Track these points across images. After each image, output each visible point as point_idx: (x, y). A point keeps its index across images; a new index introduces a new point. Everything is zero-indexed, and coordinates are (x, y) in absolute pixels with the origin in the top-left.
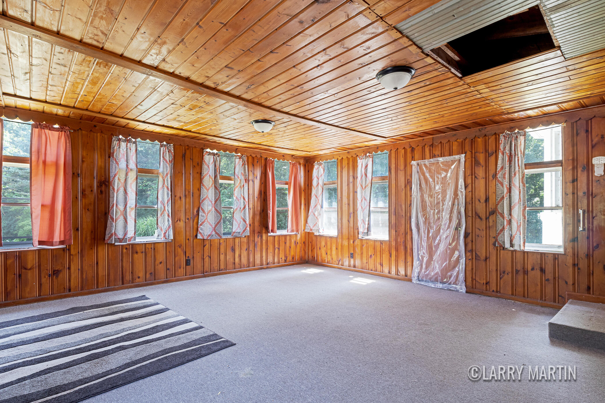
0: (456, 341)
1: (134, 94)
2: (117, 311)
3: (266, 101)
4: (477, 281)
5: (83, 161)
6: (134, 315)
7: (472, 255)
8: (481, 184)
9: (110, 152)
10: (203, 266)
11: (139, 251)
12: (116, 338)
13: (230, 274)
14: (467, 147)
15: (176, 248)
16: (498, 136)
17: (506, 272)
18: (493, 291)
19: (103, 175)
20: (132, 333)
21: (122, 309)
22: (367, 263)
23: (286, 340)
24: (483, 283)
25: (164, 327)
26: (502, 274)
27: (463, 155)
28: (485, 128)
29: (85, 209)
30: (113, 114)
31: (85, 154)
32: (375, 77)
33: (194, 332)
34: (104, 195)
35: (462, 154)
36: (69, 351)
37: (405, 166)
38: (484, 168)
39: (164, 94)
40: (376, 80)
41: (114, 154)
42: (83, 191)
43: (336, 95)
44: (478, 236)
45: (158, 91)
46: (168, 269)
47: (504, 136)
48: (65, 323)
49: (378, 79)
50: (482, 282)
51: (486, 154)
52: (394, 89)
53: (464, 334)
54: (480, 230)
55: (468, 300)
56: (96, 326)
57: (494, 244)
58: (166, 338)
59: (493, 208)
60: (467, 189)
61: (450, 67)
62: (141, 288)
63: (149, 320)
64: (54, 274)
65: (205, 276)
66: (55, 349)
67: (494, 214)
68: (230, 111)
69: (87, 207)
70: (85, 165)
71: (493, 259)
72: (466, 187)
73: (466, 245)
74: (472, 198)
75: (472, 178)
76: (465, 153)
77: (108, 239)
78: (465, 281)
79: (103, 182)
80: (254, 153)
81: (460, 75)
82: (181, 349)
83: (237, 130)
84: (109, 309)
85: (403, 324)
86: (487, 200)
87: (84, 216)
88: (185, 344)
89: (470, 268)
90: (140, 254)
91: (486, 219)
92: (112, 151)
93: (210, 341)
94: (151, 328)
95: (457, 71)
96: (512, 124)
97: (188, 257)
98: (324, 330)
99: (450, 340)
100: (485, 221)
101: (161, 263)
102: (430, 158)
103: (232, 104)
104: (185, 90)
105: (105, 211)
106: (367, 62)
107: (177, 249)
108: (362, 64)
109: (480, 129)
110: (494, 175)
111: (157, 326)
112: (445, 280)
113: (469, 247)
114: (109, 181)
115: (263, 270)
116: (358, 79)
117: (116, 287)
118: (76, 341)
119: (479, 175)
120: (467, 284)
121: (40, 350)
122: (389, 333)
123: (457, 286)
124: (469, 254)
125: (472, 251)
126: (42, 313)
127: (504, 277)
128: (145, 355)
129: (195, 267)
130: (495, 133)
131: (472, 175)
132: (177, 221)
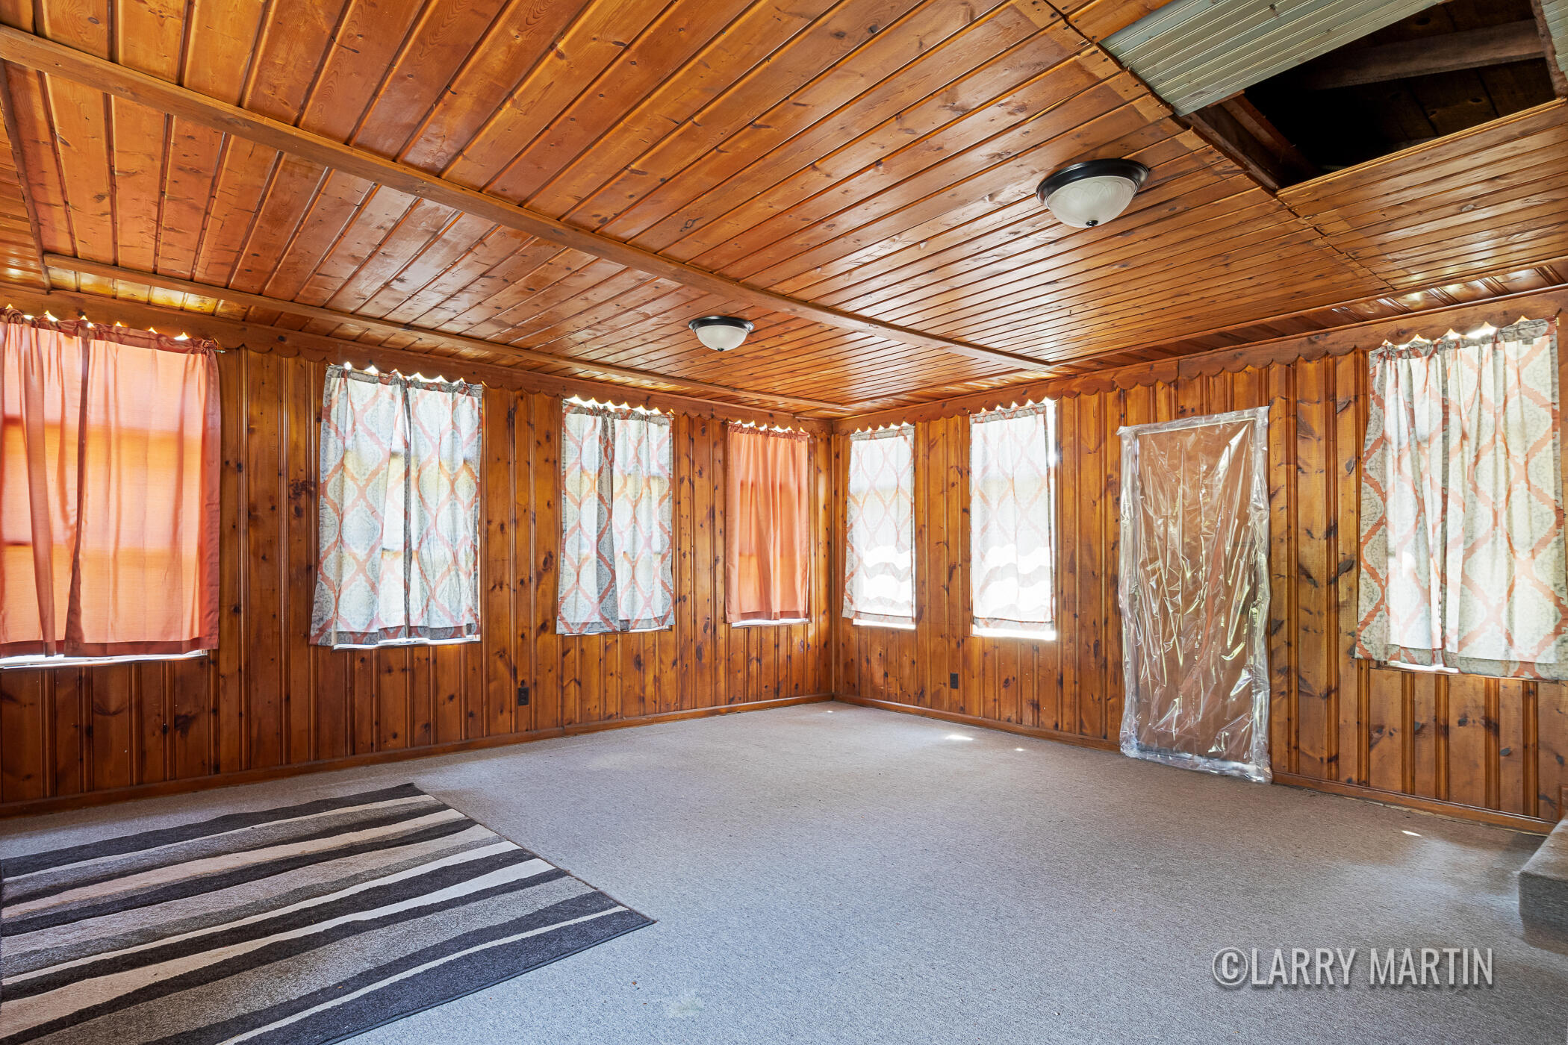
0: (1257, 920)
1: (382, 250)
2: (340, 827)
3: (731, 264)
4: (1304, 753)
5: (250, 431)
6: (384, 837)
7: (1289, 682)
8: (1313, 486)
9: (321, 408)
10: (562, 707)
11: (396, 667)
12: (336, 901)
13: (631, 729)
14: (1276, 387)
15: (492, 658)
16: (1361, 356)
17: (1386, 730)
18: (1350, 781)
19: (303, 467)
20: (379, 888)
21: (352, 820)
22: (995, 700)
23: (789, 912)
24: (1322, 759)
25: (462, 872)
26: (1376, 735)
27: (1263, 410)
28: (1327, 333)
29: (256, 555)
30: (329, 306)
31: (255, 412)
32: (1034, 191)
33: (543, 886)
34: (304, 520)
35: (1261, 405)
36: (213, 935)
37: (1102, 439)
38: (1323, 443)
39: (462, 247)
40: (1036, 200)
41: (330, 411)
42: (252, 510)
43: (922, 245)
44: (1306, 630)
45: (445, 241)
46: (471, 715)
47: (1381, 355)
48: (204, 857)
49: (1043, 198)
50: (1318, 757)
51: (1327, 406)
52: (1088, 224)
53: (1278, 903)
54: (1311, 613)
55: (1281, 804)
56: (283, 868)
57: (1351, 652)
58: (467, 903)
59: (1348, 553)
60: (1274, 501)
61: (1246, 161)
62: (400, 764)
63: (424, 853)
64: (176, 726)
65: (565, 734)
66: (176, 930)
67: (1350, 568)
68: (633, 293)
69: (261, 550)
70: (256, 440)
71: (1349, 692)
72: (1271, 496)
73: (1271, 654)
74: (1289, 527)
75: (1288, 471)
76: (1269, 403)
77: (318, 636)
78: (1270, 752)
79: (302, 484)
80: (694, 409)
81: (1272, 184)
82: (508, 936)
83: (652, 347)
84: (318, 820)
85: (1106, 869)
86: (1332, 531)
87: (253, 574)
88: (517, 919)
89: (1284, 718)
90: (397, 675)
91: (1329, 583)
92: (325, 405)
93: (585, 914)
94: (427, 875)
95: (1264, 170)
96: (1403, 324)
97: (523, 682)
98: (889, 885)
99: (1242, 918)
100: (1325, 589)
101: (451, 698)
102: (1171, 419)
103: (642, 274)
104: (516, 235)
105: (309, 561)
106: (1015, 150)
107: (495, 662)
108: (1000, 155)
109: (1313, 338)
110: (1350, 462)
111: (445, 869)
112: (1214, 749)
113: (1282, 658)
114: (316, 484)
115: (717, 717)
116: (987, 198)
117: (336, 760)
118: (233, 906)
119: (1308, 465)
120: (1275, 759)
121: (140, 931)
122: (1068, 896)
123: (1246, 767)
124: (1278, 680)
125: (1288, 671)
126: (145, 831)
127: (1381, 744)
128: (412, 950)
129: (539, 709)
130: (1355, 347)
131: (1288, 463)
132: (494, 587)
